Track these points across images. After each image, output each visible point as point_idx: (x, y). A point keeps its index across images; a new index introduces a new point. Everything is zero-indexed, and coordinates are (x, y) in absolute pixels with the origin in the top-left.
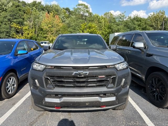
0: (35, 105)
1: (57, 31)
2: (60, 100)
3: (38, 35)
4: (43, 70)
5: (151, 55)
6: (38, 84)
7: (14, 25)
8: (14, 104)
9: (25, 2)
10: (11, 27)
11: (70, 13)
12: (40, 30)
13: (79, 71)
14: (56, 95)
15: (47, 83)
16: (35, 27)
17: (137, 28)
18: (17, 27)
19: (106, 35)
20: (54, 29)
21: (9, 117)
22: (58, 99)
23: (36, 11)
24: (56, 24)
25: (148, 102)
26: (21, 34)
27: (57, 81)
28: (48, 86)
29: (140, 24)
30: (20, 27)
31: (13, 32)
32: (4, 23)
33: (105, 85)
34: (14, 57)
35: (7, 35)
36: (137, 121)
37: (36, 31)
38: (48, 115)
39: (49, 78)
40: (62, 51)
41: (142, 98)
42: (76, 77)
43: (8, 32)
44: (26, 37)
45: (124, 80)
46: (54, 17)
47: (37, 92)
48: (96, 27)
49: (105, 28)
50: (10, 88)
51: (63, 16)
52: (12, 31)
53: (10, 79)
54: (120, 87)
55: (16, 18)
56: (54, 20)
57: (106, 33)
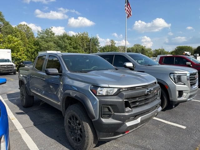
6: (112, 111)
13: (149, 89)
14: (136, 116)
17: (68, 47)
19: (34, 53)
29: (71, 43)
49: (30, 44)
57: (33, 50)
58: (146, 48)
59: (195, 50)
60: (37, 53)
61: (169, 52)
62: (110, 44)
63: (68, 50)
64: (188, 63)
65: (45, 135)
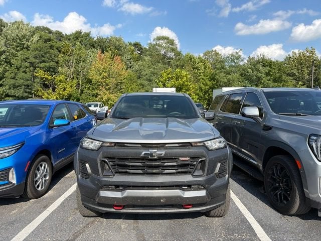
0: (83, 204)
1: (117, 85)
2: (122, 194)
3: (83, 91)
4: (98, 149)
5: (269, 128)
6: (89, 171)
7: (40, 74)
8: (46, 207)
9: (61, 33)
10: (35, 77)
11: (141, 52)
12: (87, 83)
13: (150, 150)
14: (117, 187)
15: (103, 169)
16: (77, 78)
17: (264, 79)
18: (46, 76)
19: (207, 91)
20: (113, 81)
21: (40, 225)
22: (120, 193)
23: (80, 49)
24: (115, 72)
25: (268, 207)
26: (51, 89)
27: (118, 165)
28: (105, 173)
29: (270, 71)
30: (50, 77)
31: (37, 86)
32: (22, 70)
33: (190, 172)
34: (48, 130)
35: (28, 90)
36: (244, 232)
37: (79, 84)
38: (102, 223)
39: (106, 160)
40: (126, 121)
41: (259, 201)
42: (146, 159)
43: (28, 86)
44: (59, 94)
45: (219, 165)
46: (113, 59)
47: (88, 182)
48: (188, 76)
49: (205, 78)
50: (40, 180)
51: (129, 57)
52: (35, 84)
53: (41, 166)
54: (214, 176)
55: (44, 62)
56: (112, 66)
57: (208, 87)
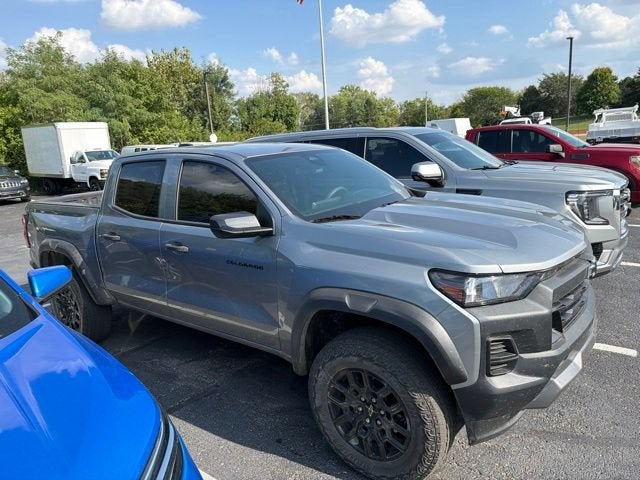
17: (130, 105)
58: (377, 97)
59: (520, 97)
60: (17, 132)
61: (447, 107)
62: (271, 88)
63: (128, 114)
64: (554, 148)
65: (232, 444)
